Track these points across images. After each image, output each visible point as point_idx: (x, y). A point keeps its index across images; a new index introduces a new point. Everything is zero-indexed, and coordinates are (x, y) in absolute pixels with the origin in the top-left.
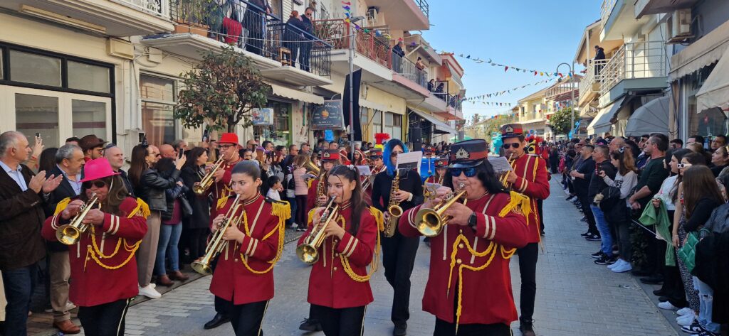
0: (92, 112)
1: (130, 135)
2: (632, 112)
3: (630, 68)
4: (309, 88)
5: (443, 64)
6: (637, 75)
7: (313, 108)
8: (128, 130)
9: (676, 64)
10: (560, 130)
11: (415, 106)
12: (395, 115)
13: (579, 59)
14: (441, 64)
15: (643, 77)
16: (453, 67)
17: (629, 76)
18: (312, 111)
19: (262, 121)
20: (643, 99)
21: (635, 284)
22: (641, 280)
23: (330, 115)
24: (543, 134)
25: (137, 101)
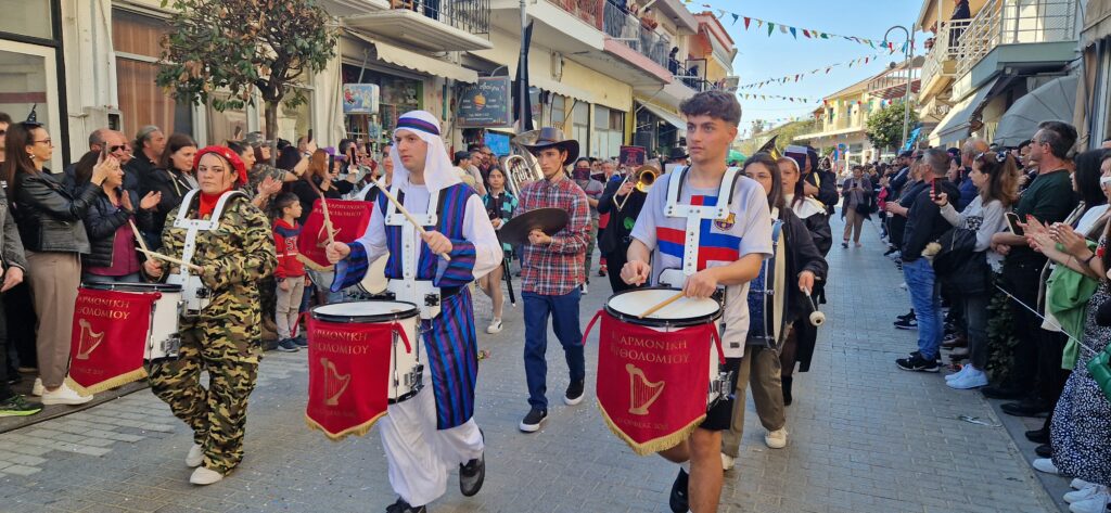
0: (24, 74)
1: (93, 117)
2: (1008, 105)
3: (1010, 25)
4: (454, 55)
5: (701, 30)
6: (1024, 38)
7: (461, 89)
8: (89, 108)
9: (1096, 15)
10: (883, 140)
11: (647, 98)
12: (614, 112)
13: (924, 23)
14: (697, 31)
15: (1033, 41)
16: (717, 38)
17: (1009, 39)
18: (459, 95)
19: (359, 106)
20: (1031, 81)
21: (991, 414)
22: (1003, 407)
23: (487, 103)
24: (860, 151)
25: (107, 57)
